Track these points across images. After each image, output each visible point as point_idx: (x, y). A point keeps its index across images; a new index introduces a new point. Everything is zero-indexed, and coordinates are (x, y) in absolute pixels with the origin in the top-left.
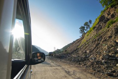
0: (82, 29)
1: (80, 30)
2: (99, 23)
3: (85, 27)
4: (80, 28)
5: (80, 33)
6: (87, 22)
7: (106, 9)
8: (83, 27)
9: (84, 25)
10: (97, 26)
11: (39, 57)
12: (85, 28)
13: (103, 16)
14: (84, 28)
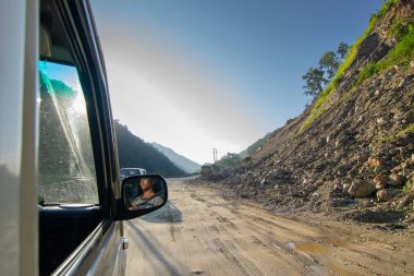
0: (314, 78)
1: (305, 83)
2: (354, 62)
3: (325, 69)
4: (304, 78)
5: (307, 93)
6: (332, 54)
7: (386, 7)
8: (316, 72)
9: (321, 62)
10: (349, 74)
11: (147, 189)
12: (326, 76)
13: (375, 34)
14: (322, 73)
